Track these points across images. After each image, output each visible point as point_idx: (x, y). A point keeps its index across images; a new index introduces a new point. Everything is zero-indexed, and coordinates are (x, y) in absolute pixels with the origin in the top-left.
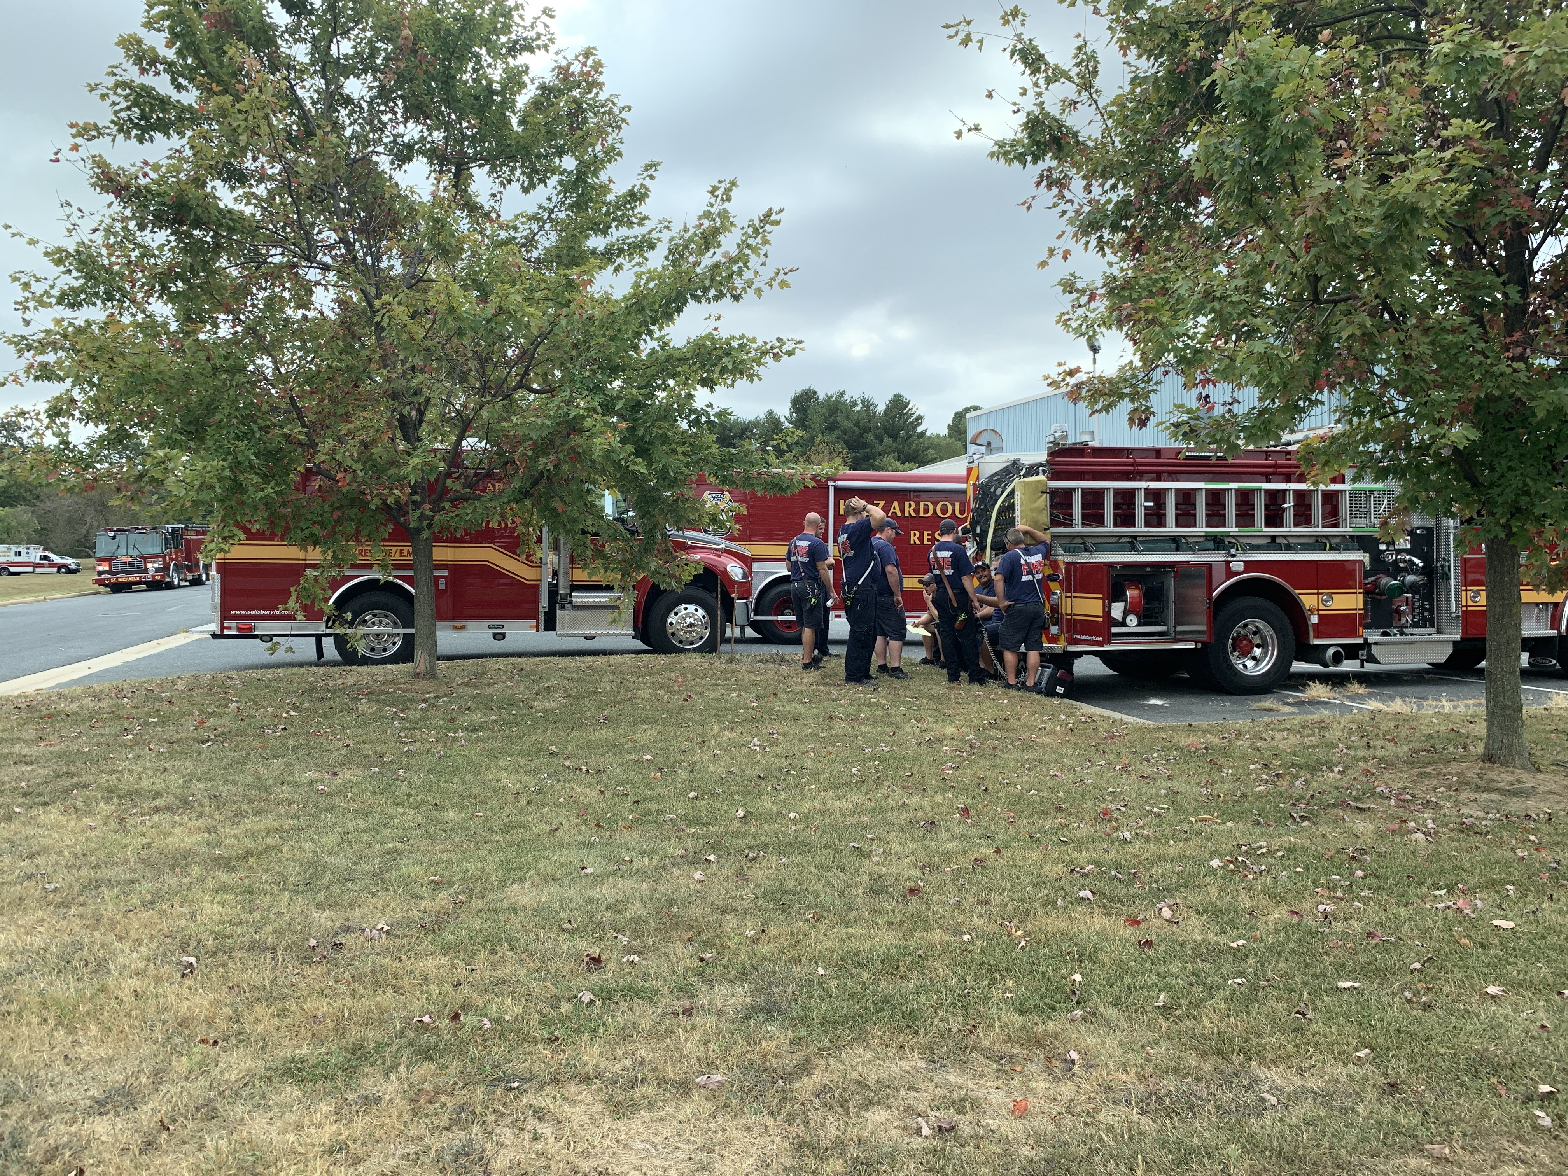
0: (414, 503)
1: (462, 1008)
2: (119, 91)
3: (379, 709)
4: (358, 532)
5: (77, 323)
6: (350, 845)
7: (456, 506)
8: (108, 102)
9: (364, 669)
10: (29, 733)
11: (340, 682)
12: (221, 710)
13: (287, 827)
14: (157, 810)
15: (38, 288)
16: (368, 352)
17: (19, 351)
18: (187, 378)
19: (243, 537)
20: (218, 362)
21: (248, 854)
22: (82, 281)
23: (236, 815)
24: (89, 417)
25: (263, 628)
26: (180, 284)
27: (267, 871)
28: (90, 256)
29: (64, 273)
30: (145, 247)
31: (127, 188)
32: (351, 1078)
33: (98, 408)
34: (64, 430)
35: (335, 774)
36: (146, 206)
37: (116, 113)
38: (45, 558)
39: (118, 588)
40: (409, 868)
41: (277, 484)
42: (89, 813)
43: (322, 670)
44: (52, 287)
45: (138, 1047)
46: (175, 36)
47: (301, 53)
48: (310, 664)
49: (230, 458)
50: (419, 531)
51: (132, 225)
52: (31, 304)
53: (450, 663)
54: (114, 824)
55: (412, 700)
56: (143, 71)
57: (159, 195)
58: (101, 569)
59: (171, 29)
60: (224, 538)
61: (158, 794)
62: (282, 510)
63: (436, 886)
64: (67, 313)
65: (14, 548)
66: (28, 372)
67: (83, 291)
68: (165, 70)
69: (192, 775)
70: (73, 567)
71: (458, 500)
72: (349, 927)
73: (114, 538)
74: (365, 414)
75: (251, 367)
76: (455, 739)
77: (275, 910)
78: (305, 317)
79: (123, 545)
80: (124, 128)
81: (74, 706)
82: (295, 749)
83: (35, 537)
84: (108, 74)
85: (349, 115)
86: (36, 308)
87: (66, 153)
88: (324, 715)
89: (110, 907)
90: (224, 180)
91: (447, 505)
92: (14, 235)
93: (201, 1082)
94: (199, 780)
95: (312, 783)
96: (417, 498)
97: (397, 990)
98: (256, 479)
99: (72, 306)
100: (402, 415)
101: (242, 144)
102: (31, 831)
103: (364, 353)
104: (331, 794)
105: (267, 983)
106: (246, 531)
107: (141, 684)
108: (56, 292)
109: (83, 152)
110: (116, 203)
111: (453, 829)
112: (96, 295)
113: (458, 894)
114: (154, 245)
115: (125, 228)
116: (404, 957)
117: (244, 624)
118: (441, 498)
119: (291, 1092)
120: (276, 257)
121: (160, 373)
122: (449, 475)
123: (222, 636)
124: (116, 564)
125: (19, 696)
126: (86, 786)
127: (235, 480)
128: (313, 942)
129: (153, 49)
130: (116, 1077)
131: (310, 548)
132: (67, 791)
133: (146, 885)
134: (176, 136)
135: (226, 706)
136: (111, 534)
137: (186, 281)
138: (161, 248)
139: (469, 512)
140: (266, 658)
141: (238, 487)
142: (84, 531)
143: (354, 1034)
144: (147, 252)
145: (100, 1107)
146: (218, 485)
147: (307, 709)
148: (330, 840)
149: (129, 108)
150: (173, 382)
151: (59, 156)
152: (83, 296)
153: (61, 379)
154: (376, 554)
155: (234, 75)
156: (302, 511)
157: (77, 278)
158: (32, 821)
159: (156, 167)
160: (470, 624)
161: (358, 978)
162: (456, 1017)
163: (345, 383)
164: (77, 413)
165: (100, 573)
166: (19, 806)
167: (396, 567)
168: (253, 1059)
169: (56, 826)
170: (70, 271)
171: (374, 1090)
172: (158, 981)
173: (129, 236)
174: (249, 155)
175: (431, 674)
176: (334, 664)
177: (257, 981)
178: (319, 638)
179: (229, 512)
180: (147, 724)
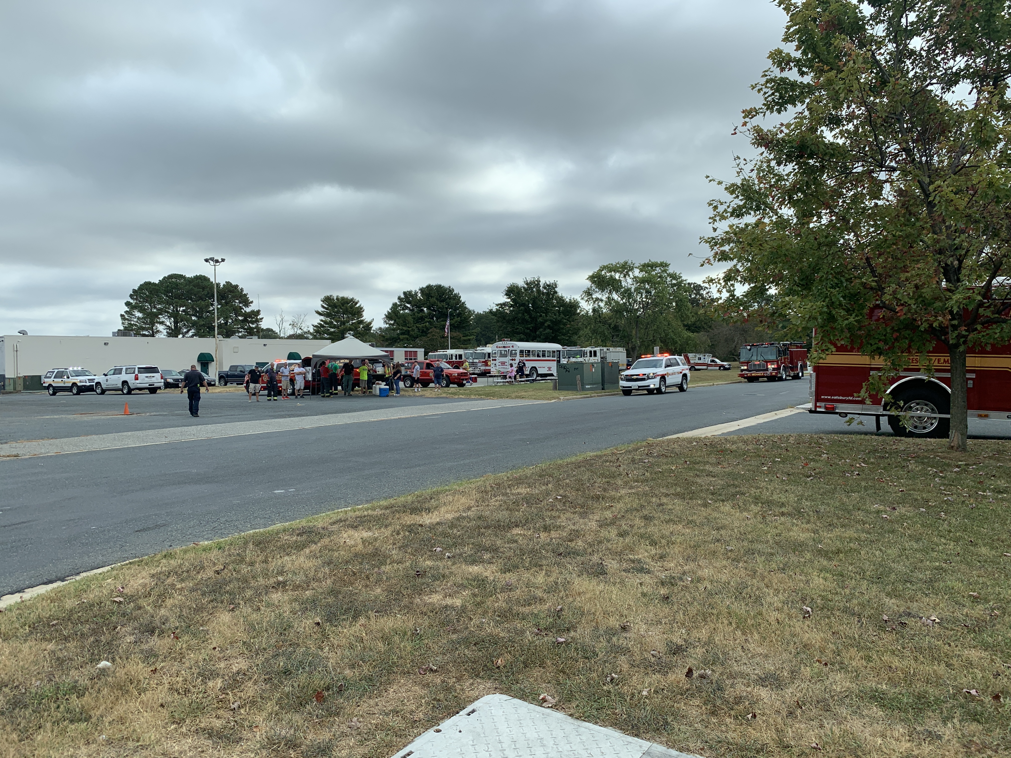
0: (953, 326)
1: (1002, 693)
2: (768, 85)
3: (923, 469)
4: (910, 346)
5: (740, 226)
6: (907, 558)
7: (987, 328)
8: (762, 93)
9: (910, 440)
10: (713, 459)
11: (894, 447)
12: (817, 458)
13: (863, 538)
14: (783, 514)
15: (721, 209)
16: (921, 223)
17: (711, 246)
18: (803, 252)
19: (834, 349)
20: (822, 240)
21: (839, 552)
22: (744, 202)
23: (830, 525)
24: (745, 280)
25: (841, 408)
26: (799, 194)
27: (852, 564)
28: (749, 186)
29: (735, 198)
30: (779, 175)
31: (771, 142)
32: (918, 716)
33: (751, 274)
34: (732, 289)
35: (894, 509)
36: (782, 151)
37: (766, 98)
38: (713, 361)
39: (751, 379)
40: (951, 582)
41: (856, 316)
42: (746, 510)
43: (881, 438)
44: (728, 207)
45: (781, 654)
46: (801, 42)
47: (880, 30)
48: (872, 434)
49: (827, 300)
50: (957, 346)
51: (773, 163)
52: (718, 218)
53: (976, 441)
54: (759, 518)
55: (949, 465)
56: (782, 70)
57: (790, 142)
58: (742, 368)
59: (799, 40)
60: (822, 351)
61: (783, 505)
62: (859, 333)
63: (975, 600)
64: (734, 221)
65: (698, 356)
66: (715, 257)
67: (745, 207)
68: (795, 66)
69: (802, 496)
70: (727, 366)
71: (988, 323)
72: (910, 614)
73: (750, 350)
74: (919, 266)
75: (841, 241)
76: (984, 497)
77: (858, 590)
78: (876, 204)
79: (755, 354)
80: (769, 107)
81: (734, 447)
82: (866, 488)
83: (708, 348)
84: (763, 76)
85: (912, 63)
86: (720, 220)
87: (740, 128)
88: (884, 468)
89: (761, 566)
90: (827, 125)
91: (979, 327)
92: (710, 181)
93: (818, 686)
94: (806, 500)
95: (878, 512)
96: (955, 322)
97: (948, 665)
98: (843, 313)
99: (738, 216)
100: (946, 264)
101: (841, 99)
102: (716, 514)
103: (918, 224)
104: (891, 521)
105: (857, 636)
106: (835, 345)
107: (769, 437)
108: (730, 210)
109: (749, 126)
110: (766, 152)
111: (986, 561)
112: (751, 208)
113: (993, 609)
114: (784, 173)
115: (769, 166)
116: (952, 644)
117: (829, 405)
118: (974, 322)
119: (876, 711)
120: (859, 169)
121: (787, 250)
122: (981, 305)
123: (816, 412)
124: (751, 365)
125: (705, 438)
126: (743, 494)
127: (830, 313)
128: (886, 618)
129: (788, 54)
130: (770, 667)
131: (877, 357)
132: (734, 495)
133: (779, 558)
134: (799, 104)
135: (820, 456)
136: (749, 347)
137: (803, 192)
138: (788, 175)
139: (996, 332)
140: (845, 427)
141: (831, 318)
142: (733, 346)
143: (919, 687)
144: (780, 178)
145: (763, 681)
146: (819, 317)
147: (872, 463)
148: (893, 552)
149: (773, 94)
150: (794, 255)
151: (737, 131)
152: (744, 210)
153: (732, 259)
154: (922, 363)
155: (837, 57)
156: (872, 333)
157: (741, 200)
158: (716, 509)
159: (788, 126)
160: (991, 413)
161: (920, 650)
162: (996, 697)
163: (904, 246)
164: (739, 278)
165: (742, 370)
166: (710, 500)
167: (937, 371)
168: (850, 682)
169: (729, 514)
170: (738, 197)
171: (936, 729)
172: (790, 617)
173: (771, 170)
174: (845, 106)
175: (963, 448)
176: (889, 435)
177: (849, 632)
178: (878, 417)
179: (826, 334)
180: (775, 462)
